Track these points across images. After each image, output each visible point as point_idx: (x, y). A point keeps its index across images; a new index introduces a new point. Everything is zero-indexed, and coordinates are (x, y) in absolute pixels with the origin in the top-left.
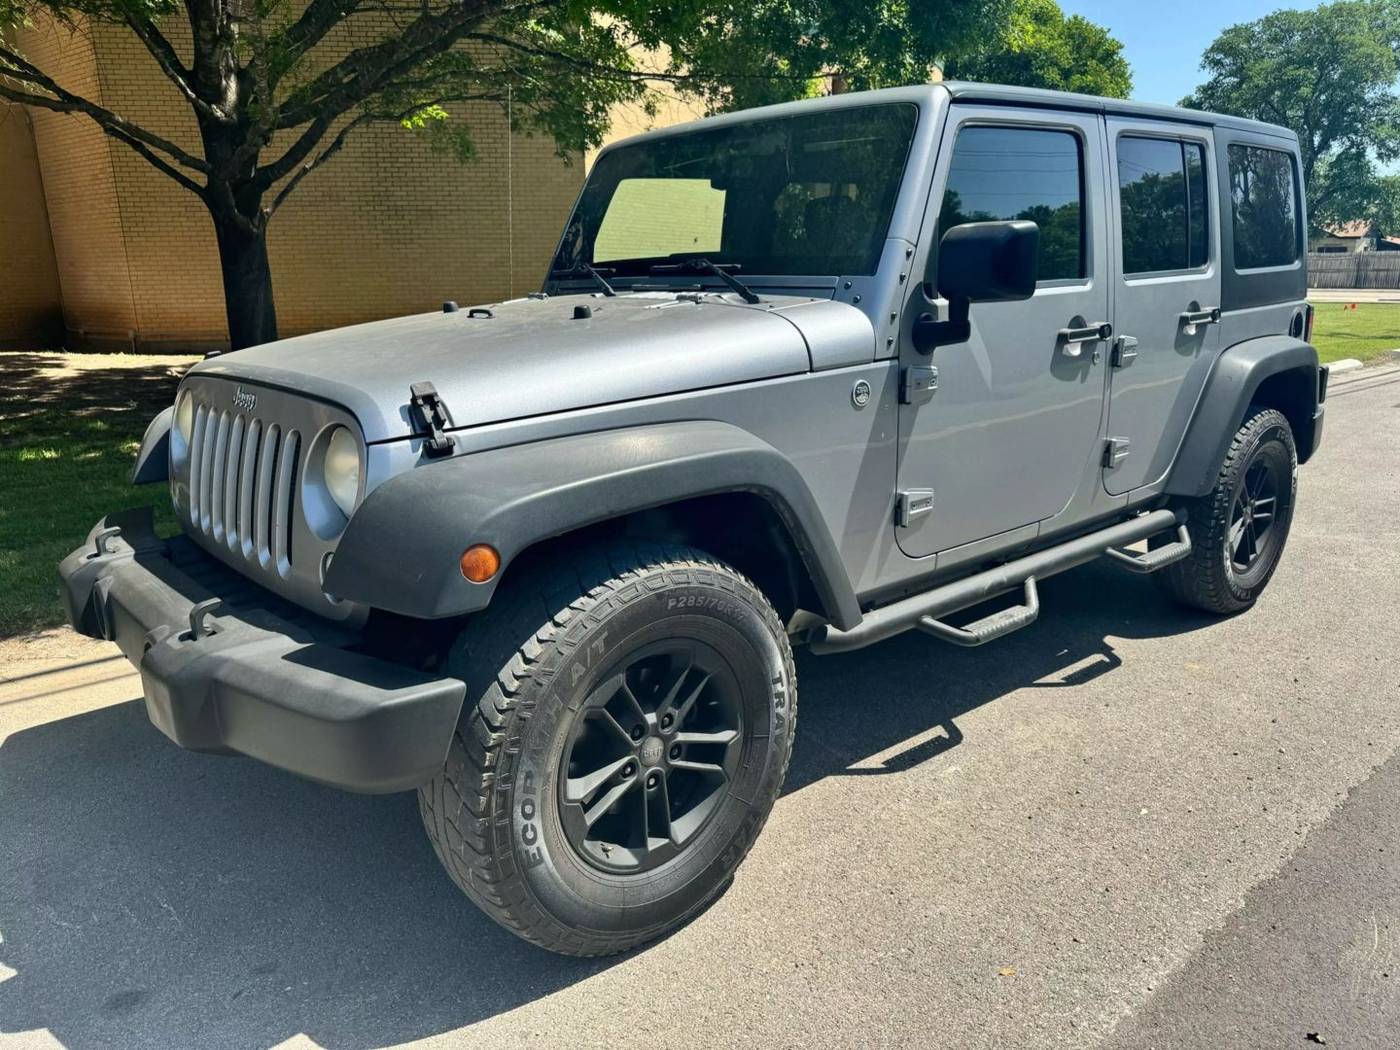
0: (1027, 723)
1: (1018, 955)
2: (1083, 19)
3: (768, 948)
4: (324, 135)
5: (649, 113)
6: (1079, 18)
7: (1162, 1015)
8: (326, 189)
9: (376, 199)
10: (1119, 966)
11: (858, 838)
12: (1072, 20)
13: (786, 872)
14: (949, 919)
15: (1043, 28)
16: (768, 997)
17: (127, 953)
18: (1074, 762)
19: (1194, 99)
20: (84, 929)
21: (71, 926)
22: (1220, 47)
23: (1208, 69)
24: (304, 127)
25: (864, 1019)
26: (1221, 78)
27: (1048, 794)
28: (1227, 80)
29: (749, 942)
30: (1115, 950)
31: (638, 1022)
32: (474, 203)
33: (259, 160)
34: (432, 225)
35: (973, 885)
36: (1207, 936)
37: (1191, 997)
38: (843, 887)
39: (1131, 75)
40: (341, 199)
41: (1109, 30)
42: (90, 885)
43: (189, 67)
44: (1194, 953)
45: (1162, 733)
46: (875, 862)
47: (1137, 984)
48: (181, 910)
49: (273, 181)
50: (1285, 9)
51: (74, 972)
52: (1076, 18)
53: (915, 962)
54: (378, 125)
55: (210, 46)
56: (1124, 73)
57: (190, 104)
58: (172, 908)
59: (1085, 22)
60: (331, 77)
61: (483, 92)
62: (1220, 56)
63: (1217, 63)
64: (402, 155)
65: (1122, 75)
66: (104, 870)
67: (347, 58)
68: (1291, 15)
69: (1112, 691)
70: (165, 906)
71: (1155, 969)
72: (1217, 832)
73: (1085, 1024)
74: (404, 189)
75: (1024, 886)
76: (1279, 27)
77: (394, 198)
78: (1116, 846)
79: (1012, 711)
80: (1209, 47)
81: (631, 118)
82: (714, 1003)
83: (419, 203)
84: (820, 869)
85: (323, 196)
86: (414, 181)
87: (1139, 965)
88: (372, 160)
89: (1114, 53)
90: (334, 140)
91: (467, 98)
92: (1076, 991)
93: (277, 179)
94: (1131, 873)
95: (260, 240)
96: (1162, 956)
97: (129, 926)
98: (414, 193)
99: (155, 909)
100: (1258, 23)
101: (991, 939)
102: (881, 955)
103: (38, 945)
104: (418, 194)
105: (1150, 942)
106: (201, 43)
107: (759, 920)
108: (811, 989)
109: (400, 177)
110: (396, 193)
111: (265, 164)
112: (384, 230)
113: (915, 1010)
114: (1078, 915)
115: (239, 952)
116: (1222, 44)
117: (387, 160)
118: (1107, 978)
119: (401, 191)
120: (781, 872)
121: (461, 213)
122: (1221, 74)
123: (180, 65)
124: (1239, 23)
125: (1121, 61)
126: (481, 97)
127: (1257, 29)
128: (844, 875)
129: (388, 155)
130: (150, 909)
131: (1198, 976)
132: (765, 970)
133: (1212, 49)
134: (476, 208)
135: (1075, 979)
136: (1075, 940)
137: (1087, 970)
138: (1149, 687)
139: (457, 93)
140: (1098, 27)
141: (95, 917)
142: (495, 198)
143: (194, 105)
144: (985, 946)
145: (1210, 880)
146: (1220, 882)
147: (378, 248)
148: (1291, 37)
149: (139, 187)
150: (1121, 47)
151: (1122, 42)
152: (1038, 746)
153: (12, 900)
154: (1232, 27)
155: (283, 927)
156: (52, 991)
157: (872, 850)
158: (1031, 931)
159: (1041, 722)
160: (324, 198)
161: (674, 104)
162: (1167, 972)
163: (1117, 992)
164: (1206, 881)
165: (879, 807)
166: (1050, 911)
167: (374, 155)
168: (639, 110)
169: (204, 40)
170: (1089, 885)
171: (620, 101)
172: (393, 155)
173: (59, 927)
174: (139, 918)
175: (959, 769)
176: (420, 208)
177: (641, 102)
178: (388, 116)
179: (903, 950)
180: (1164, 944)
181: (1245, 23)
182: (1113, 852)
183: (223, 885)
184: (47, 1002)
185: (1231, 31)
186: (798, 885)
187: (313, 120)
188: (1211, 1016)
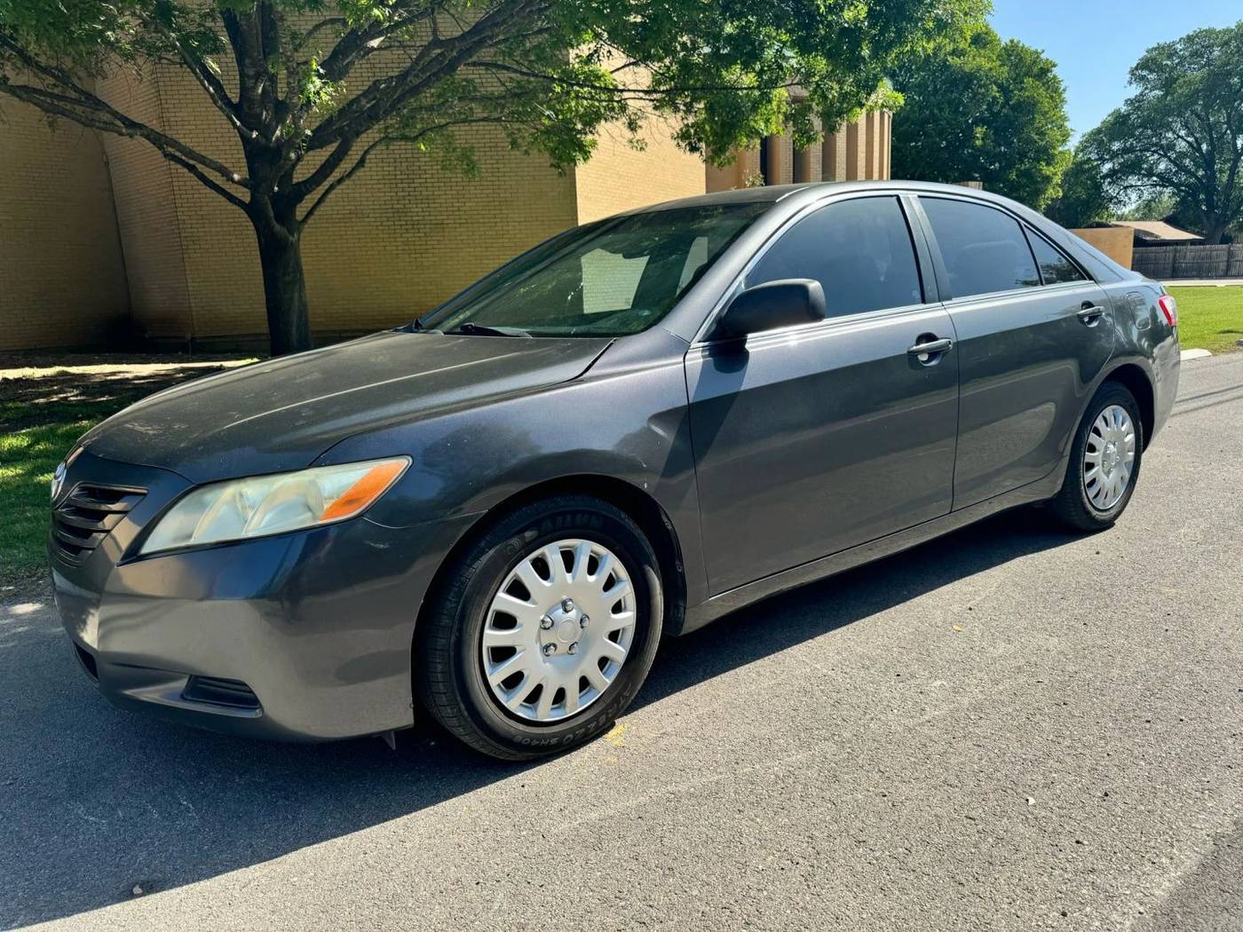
0: (1010, 642)
1: (1019, 855)
2: (1019, 42)
3: (762, 847)
4: (350, 153)
5: (632, 130)
6: (1015, 41)
7: (1179, 917)
8: (353, 208)
9: (396, 215)
10: (1127, 867)
11: (849, 745)
12: (1009, 44)
13: (777, 776)
14: (945, 822)
15: (982, 52)
16: (765, 893)
17: (147, 845)
18: (1058, 676)
19: (1123, 111)
20: (110, 824)
21: (97, 820)
22: (1145, 64)
23: (1134, 85)
24: (332, 148)
25: (864, 916)
26: (1147, 91)
27: (1036, 705)
28: (1153, 93)
29: (744, 841)
30: (1121, 851)
31: (635, 915)
32: (480, 216)
33: (295, 176)
34: (444, 236)
35: (967, 789)
36: (1217, 839)
37: (1207, 899)
38: (836, 790)
39: (1064, 90)
40: (366, 215)
41: (1043, 51)
42: (118, 785)
43: (235, 100)
44: (1205, 856)
45: (1145, 650)
46: (867, 767)
47: (1148, 885)
48: (199, 806)
49: (306, 194)
50: (1205, 27)
51: (96, 861)
52: (1012, 41)
53: (912, 862)
54: (395, 146)
55: (253, 81)
56: (1058, 88)
57: (236, 131)
58: (191, 806)
59: (1021, 45)
60: (355, 105)
61: (486, 115)
62: (1145, 73)
63: (1142, 78)
64: (418, 176)
65: (1056, 90)
66: (132, 771)
67: (370, 87)
68: (1209, 33)
69: (1090, 613)
70: (185, 803)
71: (1165, 870)
72: (1214, 741)
73: (1097, 924)
74: (419, 206)
75: (1019, 790)
76: (1199, 43)
77: (410, 214)
78: (1111, 753)
79: (993, 631)
80: (1134, 65)
81: (616, 133)
82: (710, 898)
83: (433, 218)
84: (812, 773)
85: (350, 213)
86: (428, 199)
87: (1148, 867)
88: (392, 181)
89: (1049, 71)
90: (359, 157)
91: (472, 121)
92: (1084, 891)
93: (309, 192)
94: (1129, 779)
95: (295, 248)
96: (1172, 858)
97: (150, 821)
98: (428, 209)
99: (175, 806)
100: (1180, 41)
101: (990, 840)
102: (878, 854)
103: (66, 837)
104: (431, 209)
105: (1158, 845)
106: (246, 79)
107: (752, 820)
108: (808, 885)
109: (415, 196)
110: (412, 210)
111: (300, 180)
112: (402, 242)
113: (917, 908)
114: (1078, 818)
115: (251, 846)
116: (1147, 60)
117: (405, 181)
118: (1115, 878)
119: (417, 207)
120: (773, 777)
121: (469, 225)
122: (1146, 88)
123: (227, 98)
124: (1162, 42)
125: (1055, 77)
126: (484, 119)
127: (1179, 47)
128: (836, 779)
129: (406, 177)
130: (171, 805)
131: (1213, 878)
132: (760, 867)
133: (1136, 68)
134: (481, 221)
135: (1083, 879)
136: (1078, 842)
137: (1092, 871)
138: (1127, 608)
139: (463, 116)
140: (1033, 49)
141: (120, 813)
142: (498, 212)
143: (239, 131)
144: (984, 847)
145: (1214, 785)
146: (1223, 788)
147: (397, 258)
148: (1211, 53)
149: (195, 211)
150: (1055, 66)
151: (1056, 61)
152: (1022, 662)
153: (46, 797)
154: (1156, 46)
155: (293, 822)
156: (75, 879)
157: (862, 756)
158: (1031, 832)
159: (1023, 640)
160: (351, 216)
161: (654, 119)
162: (1179, 873)
163: (1128, 892)
164: (1208, 786)
165: (868, 717)
166: (1049, 814)
167: (394, 177)
168: (622, 127)
169: (248, 76)
170: (1086, 790)
171: (606, 120)
172: (410, 177)
173: (87, 821)
174: (160, 813)
175: (945, 683)
176: (433, 222)
177: (624, 120)
178: (405, 138)
179: (900, 850)
180: (1172, 846)
181: (1168, 42)
182: (1107, 758)
183: (239, 785)
184: (69, 889)
185: (1155, 49)
186: (791, 789)
187: (339, 141)
188: (1233, 918)
